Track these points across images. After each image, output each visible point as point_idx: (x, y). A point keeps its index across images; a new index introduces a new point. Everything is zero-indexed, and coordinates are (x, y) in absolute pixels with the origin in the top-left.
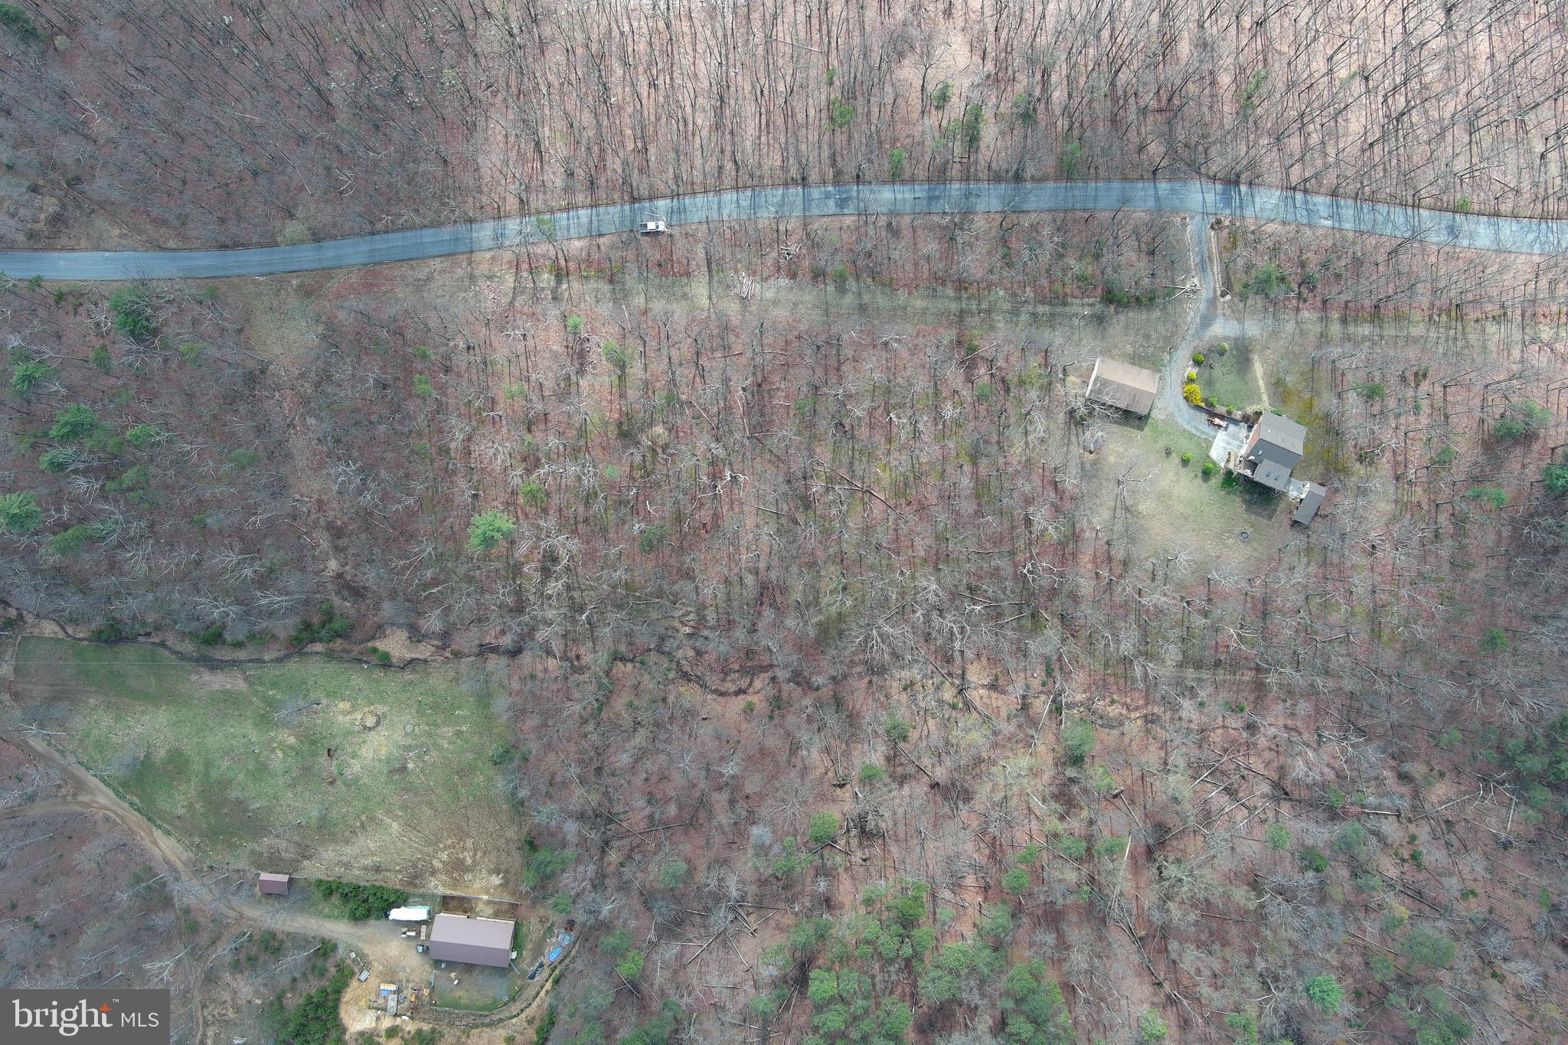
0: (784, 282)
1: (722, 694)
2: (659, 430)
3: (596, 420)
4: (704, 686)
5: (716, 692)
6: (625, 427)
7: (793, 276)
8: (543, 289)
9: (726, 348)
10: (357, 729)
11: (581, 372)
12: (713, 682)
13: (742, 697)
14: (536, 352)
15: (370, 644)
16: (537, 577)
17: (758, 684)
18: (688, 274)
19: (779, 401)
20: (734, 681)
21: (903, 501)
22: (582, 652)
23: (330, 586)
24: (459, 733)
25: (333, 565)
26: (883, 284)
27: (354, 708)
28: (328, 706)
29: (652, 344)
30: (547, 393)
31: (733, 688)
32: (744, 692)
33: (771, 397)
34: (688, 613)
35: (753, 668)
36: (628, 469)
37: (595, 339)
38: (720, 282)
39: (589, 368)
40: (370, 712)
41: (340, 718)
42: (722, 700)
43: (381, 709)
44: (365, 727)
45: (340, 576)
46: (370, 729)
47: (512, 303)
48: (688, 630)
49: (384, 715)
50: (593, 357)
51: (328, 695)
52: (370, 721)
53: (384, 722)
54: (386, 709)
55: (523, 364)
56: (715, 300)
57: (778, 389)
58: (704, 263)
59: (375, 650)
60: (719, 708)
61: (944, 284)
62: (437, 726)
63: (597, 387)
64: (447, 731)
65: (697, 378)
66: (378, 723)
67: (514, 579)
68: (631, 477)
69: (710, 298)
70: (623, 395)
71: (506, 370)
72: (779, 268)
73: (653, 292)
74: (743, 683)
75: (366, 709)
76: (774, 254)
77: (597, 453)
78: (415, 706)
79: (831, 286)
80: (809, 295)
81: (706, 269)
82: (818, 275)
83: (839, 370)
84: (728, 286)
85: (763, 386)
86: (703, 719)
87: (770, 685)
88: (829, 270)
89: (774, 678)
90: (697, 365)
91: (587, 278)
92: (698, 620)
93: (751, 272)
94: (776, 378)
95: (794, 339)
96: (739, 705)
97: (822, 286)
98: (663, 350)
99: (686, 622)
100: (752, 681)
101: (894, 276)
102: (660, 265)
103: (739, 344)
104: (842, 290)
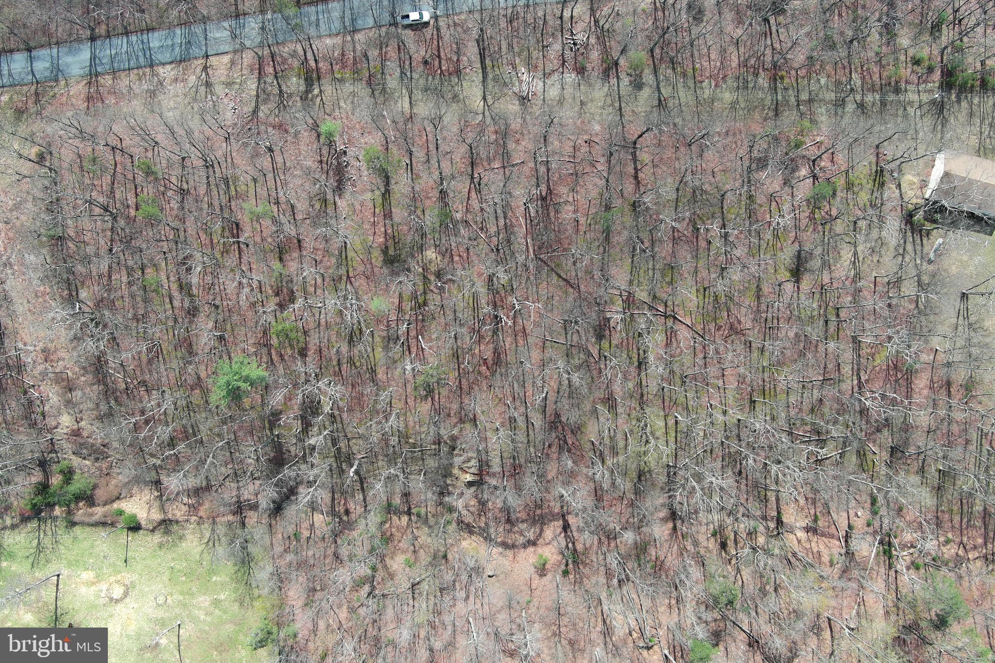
0: (571, 77)
1: (513, 546)
2: (431, 254)
3: (358, 246)
4: (488, 539)
5: (505, 545)
6: (391, 252)
7: (581, 70)
8: (290, 95)
9: (506, 155)
10: (102, 601)
11: (339, 189)
12: (498, 532)
13: (531, 549)
14: (286, 169)
15: (115, 505)
16: (297, 426)
17: (548, 533)
18: (458, 72)
19: (567, 214)
20: (521, 533)
21: (712, 326)
22: (351, 506)
23: (66, 445)
24: (216, 603)
25: (66, 421)
26: (684, 75)
27: (99, 578)
28: (69, 577)
29: (419, 154)
30: (299, 217)
31: (521, 540)
32: (533, 543)
33: (557, 212)
34: (469, 460)
35: (542, 516)
36: (396, 301)
37: (351, 152)
38: (494, 79)
39: (349, 188)
40: (118, 582)
41: (83, 590)
42: (510, 553)
43: (128, 577)
44: (111, 599)
45: (76, 433)
46: (117, 601)
47: (255, 112)
48: (469, 478)
49: (133, 585)
50: (352, 172)
51: (70, 564)
52: (118, 592)
53: (133, 593)
54: (135, 577)
55: (271, 183)
56: (490, 102)
57: (567, 202)
58: (476, 59)
59: (121, 513)
60: (507, 563)
61: (756, 75)
62: (192, 595)
63: (358, 207)
64: (204, 601)
65: (473, 194)
66: (126, 594)
67: (271, 430)
68: (400, 309)
69: (484, 98)
70: (388, 215)
71: (252, 192)
72: (564, 61)
73: (418, 95)
74: (531, 535)
75: (112, 579)
76: (558, 46)
77: (360, 282)
78: (167, 573)
79: (625, 81)
80: (599, 92)
81: (479, 65)
82: (610, 68)
83: (636, 177)
84: (505, 84)
85: (547, 201)
86: (489, 576)
87: (563, 535)
88: (622, 62)
89: (566, 527)
90: (472, 178)
91: (341, 81)
92: (481, 467)
93: (531, 67)
94: (563, 190)
95: (583, 144)
96: (528, 558)
97: (614, 81)
98: (432, 162)
99: (466, 469)
100: (542, 530)
101: (698, 66)
102: (426, 63)
103: (519, 152)
104: (638, 85)
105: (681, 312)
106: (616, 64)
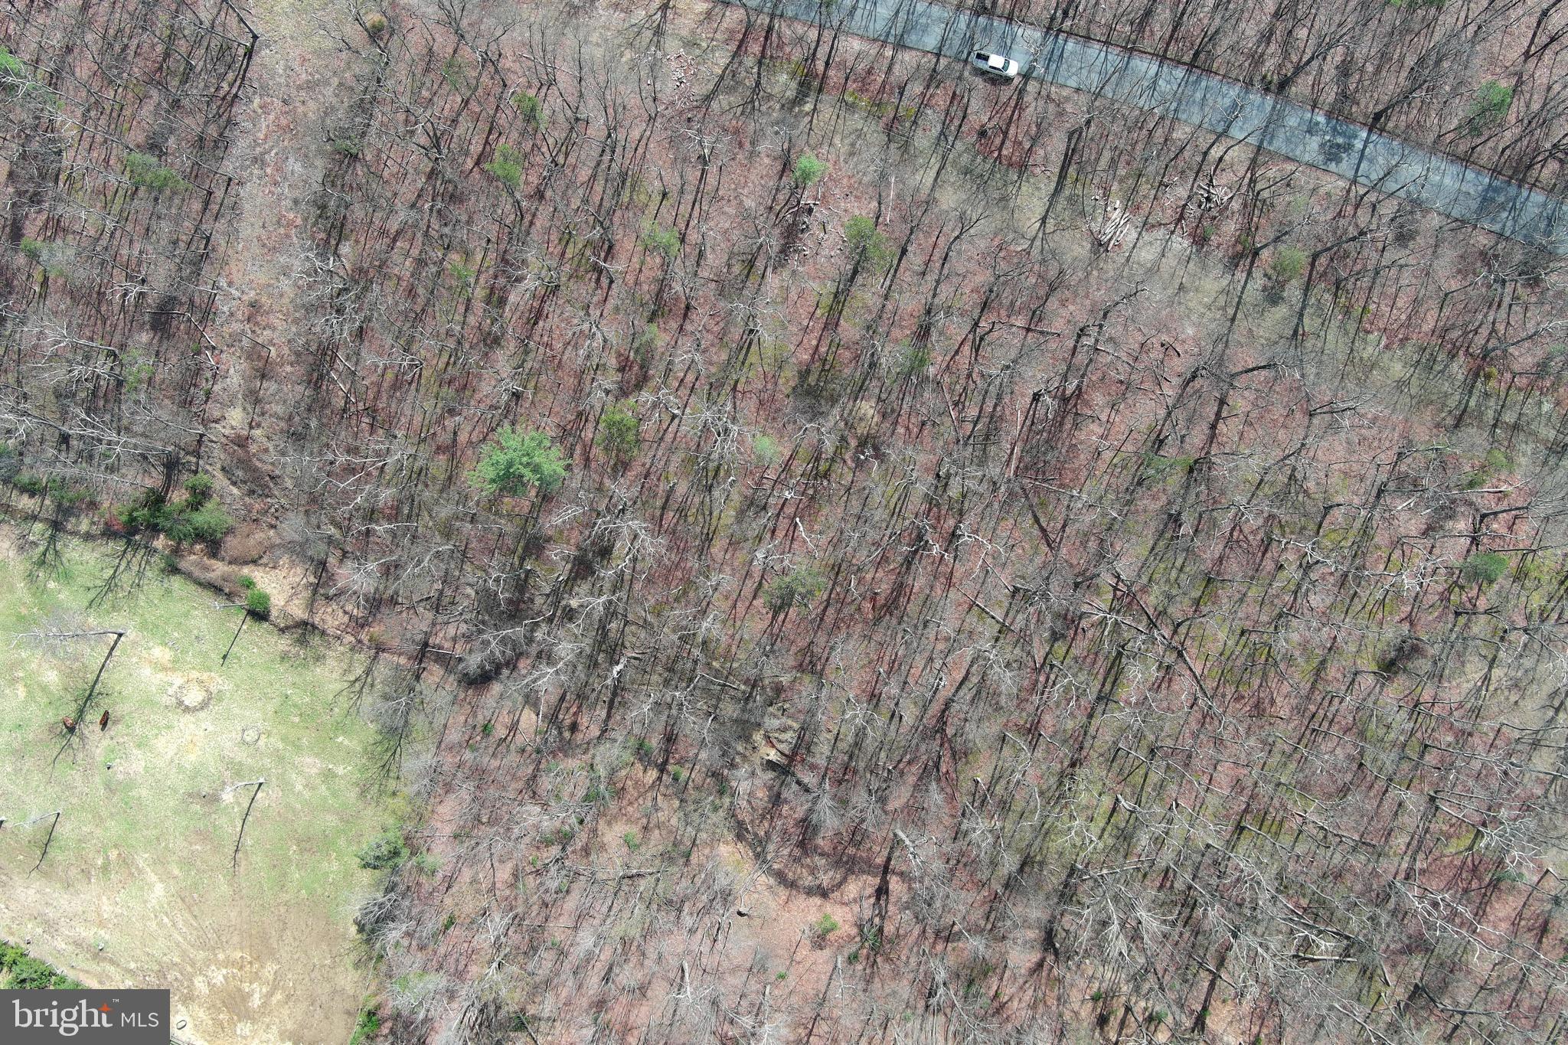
0: (1181, 243)
1: (792, 885)
2: (867, 408)
3: (769, 352)
4: (760, 857)
5: (781, 877)
6: (812, 380)
7: (1200, 240)
8: (770, 97)
9: (1036, 316)
10: (166, 700)
11: (779, 258)
12: (779, 853)
13: (817, 900)
14: (716, 198)
15: (246, 570)
16: (563, 571)
17: (852, 889)
18: (1023, 167)
19: (1090, 434)
20: (813, 871)
21: (1230, 691)
22: (584, 720)
23: (217, 452)
24: (328, 775)
25: (236, 417)
26: (1347, 311)
27: (175, 665)
28: (134, 644)
29: (915, 259)
30: (704, 273)
31: (808, 881)
32: (824, 894)
33: (1076, 426)
34: (784, 729)
35: (853, 859)
36: (787, 453)
37: (820, 213)
38: (1069, 199)
39: (794, 262)
40: (200, 682)
41: (147, 671)
42: (783, 893)
43: (218, 682)
44: (180, 703)
45: (242, 442)
46: (187, 709)
47: (708, 98)
48: (773, 755)
49: (220, 697)
50: (807, 245)
51: (143, 626)
52: (194, 697)
53: (215, 708)
54: (228, 687)
55: (685, 209)
56: (1050, 228)
57: (1094, 419)
58: (1056, 160)
59: (249, 584)
60: (773, 905)
61: (1452, 356)
62: (298, 748)
63: (793, 295)
64: (312, 764)
65: (966, 349)
66: (204, 706)
67: (522, 559)
68: (787, 466)
69: (1044, 220)
70: (831, 324)
71: (652, 208)
72: (1181, 217)
73: (951, 175)
74: (826, 879)
75: (194, 674)
76: (1182, 192)
77: (749, 405)
78: (277, 701)
79: (1258, 282)
80: (1213, 282)
81: (1057, 170)
82: (1244, 255)
83: (1213, 427)
84: (1083, 214)
85: (1070, 403)
86: (740, 914)
87: (872, 900)
88: (1265, 254)
89: (882, 891)
90: (976, 324)
91: (851, 107)
92: (797, 747)
93: (1131, 204)
94: (1098, 399)
95: (1157, 346)
96: (808, 912)
97: (1241, 276)
98: (928, 277)
99: (775, 741)
100: (844, 880)
101: (1373, 307)
102: (982, 133)
103: (1062, 317)
104: (1273, 296)
105: (1194, 651)
106: (1256, 253)
